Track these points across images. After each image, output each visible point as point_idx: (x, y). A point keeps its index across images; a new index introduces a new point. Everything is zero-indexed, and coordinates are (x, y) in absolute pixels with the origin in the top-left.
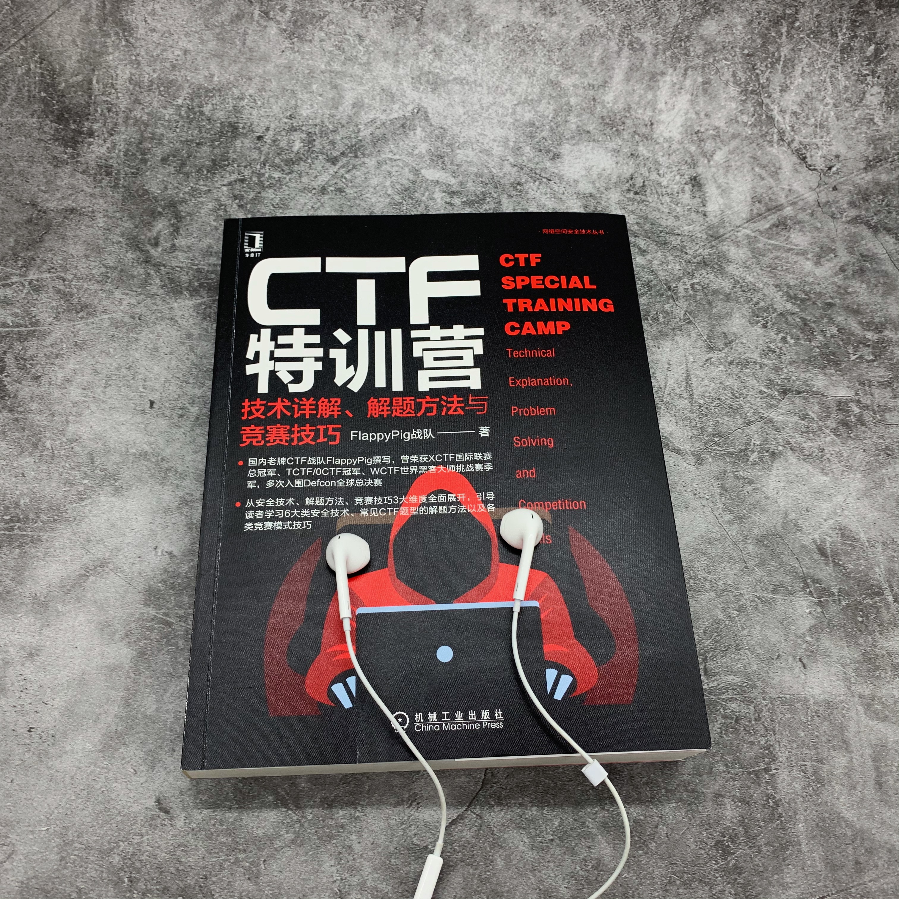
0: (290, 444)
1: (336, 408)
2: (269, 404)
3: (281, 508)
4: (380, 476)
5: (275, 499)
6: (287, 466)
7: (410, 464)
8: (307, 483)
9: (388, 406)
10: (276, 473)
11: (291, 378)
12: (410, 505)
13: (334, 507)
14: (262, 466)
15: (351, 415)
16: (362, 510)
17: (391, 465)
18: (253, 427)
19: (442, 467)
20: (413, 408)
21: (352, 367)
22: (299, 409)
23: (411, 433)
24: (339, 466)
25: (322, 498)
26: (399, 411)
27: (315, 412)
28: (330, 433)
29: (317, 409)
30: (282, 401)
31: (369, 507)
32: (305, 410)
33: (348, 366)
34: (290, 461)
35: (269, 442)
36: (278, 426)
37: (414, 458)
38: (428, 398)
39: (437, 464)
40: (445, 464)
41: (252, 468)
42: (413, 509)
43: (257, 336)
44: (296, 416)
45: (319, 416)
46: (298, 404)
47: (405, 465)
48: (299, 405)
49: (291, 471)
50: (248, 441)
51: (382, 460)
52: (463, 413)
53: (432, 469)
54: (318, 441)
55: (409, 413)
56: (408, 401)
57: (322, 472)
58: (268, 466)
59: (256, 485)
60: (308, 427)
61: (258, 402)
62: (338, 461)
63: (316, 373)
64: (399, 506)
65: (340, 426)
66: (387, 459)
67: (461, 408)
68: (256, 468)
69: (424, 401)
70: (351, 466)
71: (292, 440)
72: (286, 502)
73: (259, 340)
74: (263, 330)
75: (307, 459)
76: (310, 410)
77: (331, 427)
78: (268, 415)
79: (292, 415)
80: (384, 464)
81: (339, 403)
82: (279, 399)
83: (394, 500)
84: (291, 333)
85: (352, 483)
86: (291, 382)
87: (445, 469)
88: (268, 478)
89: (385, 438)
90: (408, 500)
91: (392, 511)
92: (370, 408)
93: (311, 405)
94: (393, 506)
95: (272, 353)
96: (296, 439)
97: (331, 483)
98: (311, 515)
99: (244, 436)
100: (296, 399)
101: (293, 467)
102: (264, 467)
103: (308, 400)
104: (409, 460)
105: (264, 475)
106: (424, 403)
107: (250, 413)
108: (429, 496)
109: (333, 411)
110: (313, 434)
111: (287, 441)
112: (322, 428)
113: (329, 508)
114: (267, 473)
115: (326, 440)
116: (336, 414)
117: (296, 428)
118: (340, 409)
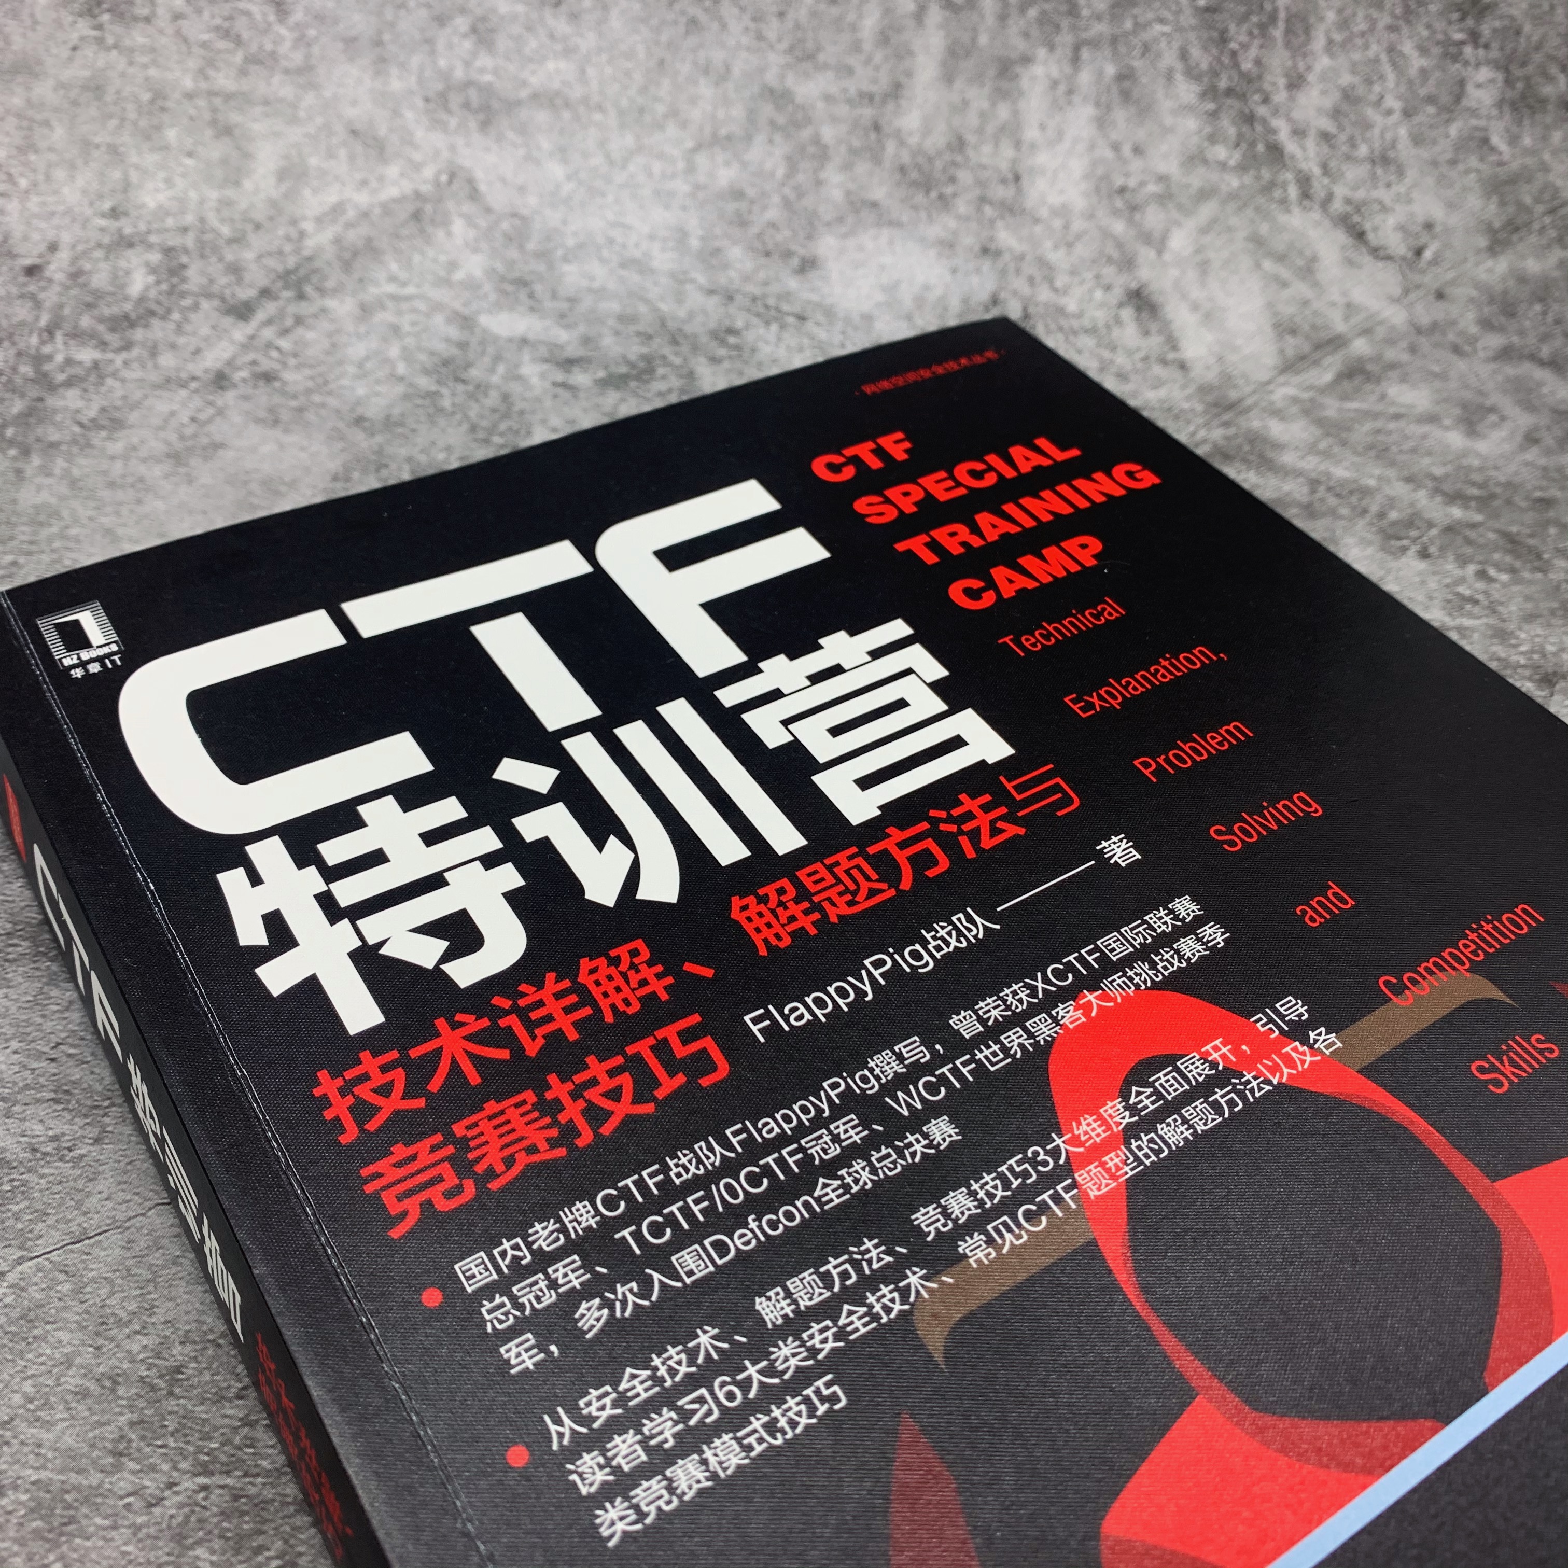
0: (572, 1148)
1: (647, 973)
2: (414, 1053)
3: (692, 1383)
4: (932, 1111)
5: (646, 1364)
6: (608, 1226)
7: (992, 1032)
8: (721, 1248)
9: (797, 901)
10: (587, 1266)
11: (440, 946)
12: (1096, 1153)
13: (871, 1282)
14: (519, 1271)
15: (708, 973)
16: (962, 1247)
17: (938, 1061)
18: (400, 1151)
20: (874, 876)
21: (613, 841)
22: (530, 1026)
23: (924, 943)
24: (782, 1140)
25: (808, 1275)
26: (841, 901)
27: (587, 1011)
28: (681, 1051)
29: (586, 998)
30: (455, 1026)
31: (976, 1224)
32: (549, 1019)
33: (600, 844)
34: (610, 1203)
35: (491, 1174)
36: (491, 1107)
37: (991, 1009)
38: (896, 835)
39: (1065, 995)
40: (1093, 981)
41: (488, 1291)
42: (1112, 1160)
43: (240, 872)
44: (532, 1049)
45: (609, 1018)
46: (515, 1009)
47: (980, 1041)
48: (522, 1014)
49: (638, 1236)
50: (413, 1205)
51: (900, 1058)
52: (1022, 831)
53: (1068, 1013)
54: (660, 1094)
55: (872, 893)
56: (846, 864)
57: (742, 1185)
58: (543, 1260)
59: (542, 1347)
60: (596, 1067)
61: (369, 1063)
62: (770, 1127)
63: (511, 897)
64: (1066, 1171)
65: (696, 1018)
66: (914, 1049)
67: (1010, 818)
68: (503, 1286)
69: (889, 845)
70: (819, 1122)
71: (569, 1132)
72: (692, 1355)
73: (255, 879)
74: (252, 850)
75: (665, 1169)
76: (568, 1010)
77: (669, 1032)
78: (435, 1085)
79: (518, 1051)
80: (916, 1070)
81: (645, 954)
82: (441, 1023)
83: (1034, 1162)
84: (360, 824)
85: (865, 1176)
86: (447, 957)
87: (1105, 997)
88: (572, 1299)
89: (860, 993)
90: (1075, 1141)
91: (1057, 1198)
92: (749, 928)
93: (558, 996)
94: (1048, 1181)
95: (326, 901)
96: (581, 1124)
97: (799, 1209)
98: (813, 1352)
99: (388, 1198)
100: (497, 1001)
101: (635, 1215)
102: (530, 1270)
103: (540, 986)
104: (982, 1021)
105: (550, 1298)
106: (895, 851)
107: (362, 1111)
108: (1126, 1097)
109: (643, 983)
110: (626, 1081)
111: (553, 1143)
112: (643, 1047)
113: (854, 1296)
114: (553, 1284)
115: (681, 1079)
116: (659, 988)
117: (558, 1089)
118: (660, 968)
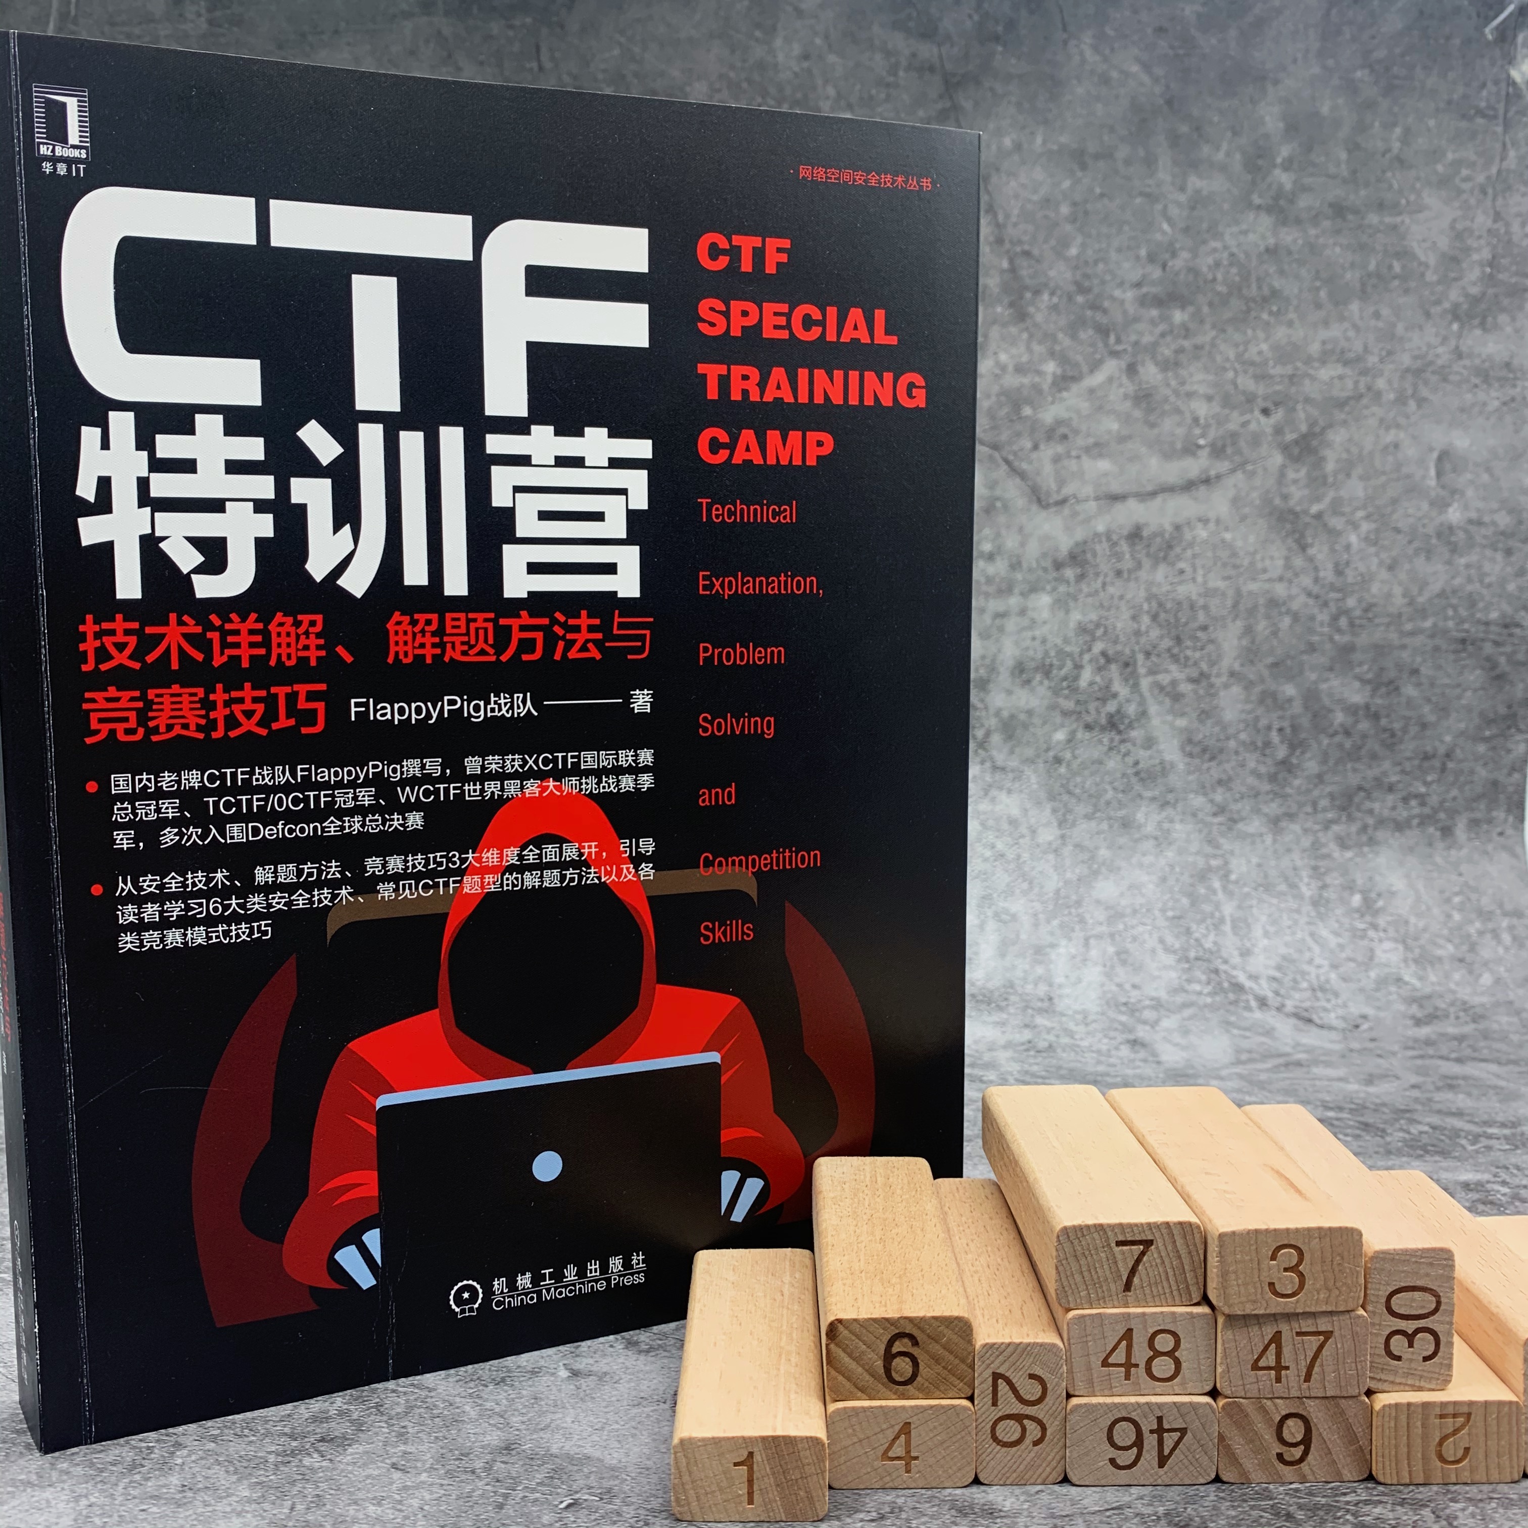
0: (208, 735)
1: (313, 641)
2: (148, 630)
3: (199, 894)
4: (418, 806)
5: (183, 874)
6: (204, 791)
7: (484, 777)
8: (256, 832)
9: (434, 634)
10: (181, 809)
11: (198, 559)
12: (484, 871)
13: (320, 884)
14: (144, 794)
15: (349, 659)
16: (380, 886)
17: (442, 779)
18: (112, 691)
19: (551, 783)
20: (491, 641)
21: (347, 528)
22: (224, 645)
23: (487, 702)
24: (326, 785)
25: (291, 866)
26: (459, 648)
27: (263, 651)
28: (302, 704)
29: (266, 643)
30: (181, 623)
31: (396, 878)
32: (237, 645)
33: (337, 528)
34: (212, 779)
35: (156, 731)
36: (176, 688)
37: (493, 763)
38: (525, 618)
40: (558, 775)
41: (122, 798)
42: (490, 878)
43: (98, 431)
44: (218, 661)
45: (273, 663)
46: (220, 629)
47: (474, 778)
48: (224, 634)
49: (216, 804)
50: (105, 728)
51: (423, 767)
52: (598, 657)
53: (532, 788)
54: (275, 726)
55: (483, 652)
56: (480, 624)
57: (288, 802)
58: (160, 794)
59: (136, 840)
60: (248, 691)
61: (119, 623)
62: (325, 775)
63: (260, 542)
65: (323, 687)
66: (433, 766)
67: (598, 644)
68: (132, 798)
69: (514, 623)
70: (353, 784)
71: (212, 725)
72: (209, 880)
73: (105, 445)
74: (114, 417)
75: (252, 773)
76: (252, 645)
77: (302, 689)
78: (149, 659)
79: (209, 657)
80: (427, 778)
81: (319, 628)
82: (173, 617)
83: (449, 860)
84: (190, 430)
85: (357, 826)
86: (198, 570)
87: (558, 788)
88: (163, 823)
89: (429, 716)
90: (479, 860)
91: (446, 884)
92: (392, 639)
93: (252, 632)
94: (448, 873)
95: (143, 484)
96: (221, 725)
97: (309, 830)
98: (270, 906)
99: (94, 717)
100: (213, 618)
101: (220, 792)
102: (150, 797)
103: (244, 620)
104: (483, 767)
105: (153, 817)
106: (515, 629)
107: (102, 655)
108: (523, 848)
109: (306, 648)
110: (260, 708)
111: (199, 728)
112: (281, 691)
113: (308, 887)
114: (158, 810)
115: (292, 722)
116: (313, 656)
117: (219, 696)
118: (322, 642)
